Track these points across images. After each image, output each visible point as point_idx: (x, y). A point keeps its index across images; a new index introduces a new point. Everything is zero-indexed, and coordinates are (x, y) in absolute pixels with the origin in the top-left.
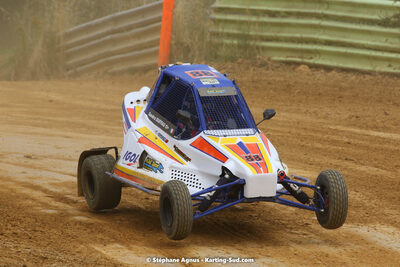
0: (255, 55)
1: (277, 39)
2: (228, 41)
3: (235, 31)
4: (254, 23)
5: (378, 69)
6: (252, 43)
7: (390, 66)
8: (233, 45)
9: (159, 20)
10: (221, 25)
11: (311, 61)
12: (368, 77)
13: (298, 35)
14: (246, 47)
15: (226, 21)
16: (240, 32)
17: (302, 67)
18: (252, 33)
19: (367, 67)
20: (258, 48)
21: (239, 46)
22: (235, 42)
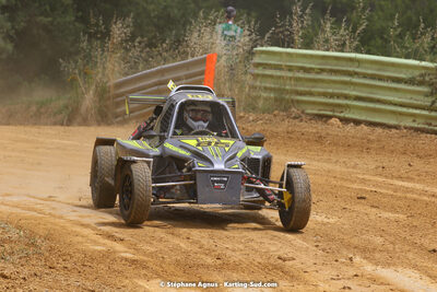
0: (290, 107)
1: (311, 94)
2: (265, 95)
3: (273, 86)
4: (291, 78)
5: (402, 124)
6: (287, 97)
7: (414, 121)
8: (270, 98)
9: (202, 73)
10: (259, 79)
11: (342, 115)
12: (394, 131)
13: (330, 91)
14: (282, 99)
15: (264, 76)
16: (277, 86)
17: (333, 120)
18: (287, 87)
19: (393, 122)
20: (292, 101)
21: (276, 100)
22: (272, 95)
